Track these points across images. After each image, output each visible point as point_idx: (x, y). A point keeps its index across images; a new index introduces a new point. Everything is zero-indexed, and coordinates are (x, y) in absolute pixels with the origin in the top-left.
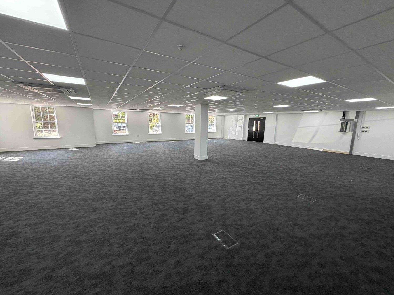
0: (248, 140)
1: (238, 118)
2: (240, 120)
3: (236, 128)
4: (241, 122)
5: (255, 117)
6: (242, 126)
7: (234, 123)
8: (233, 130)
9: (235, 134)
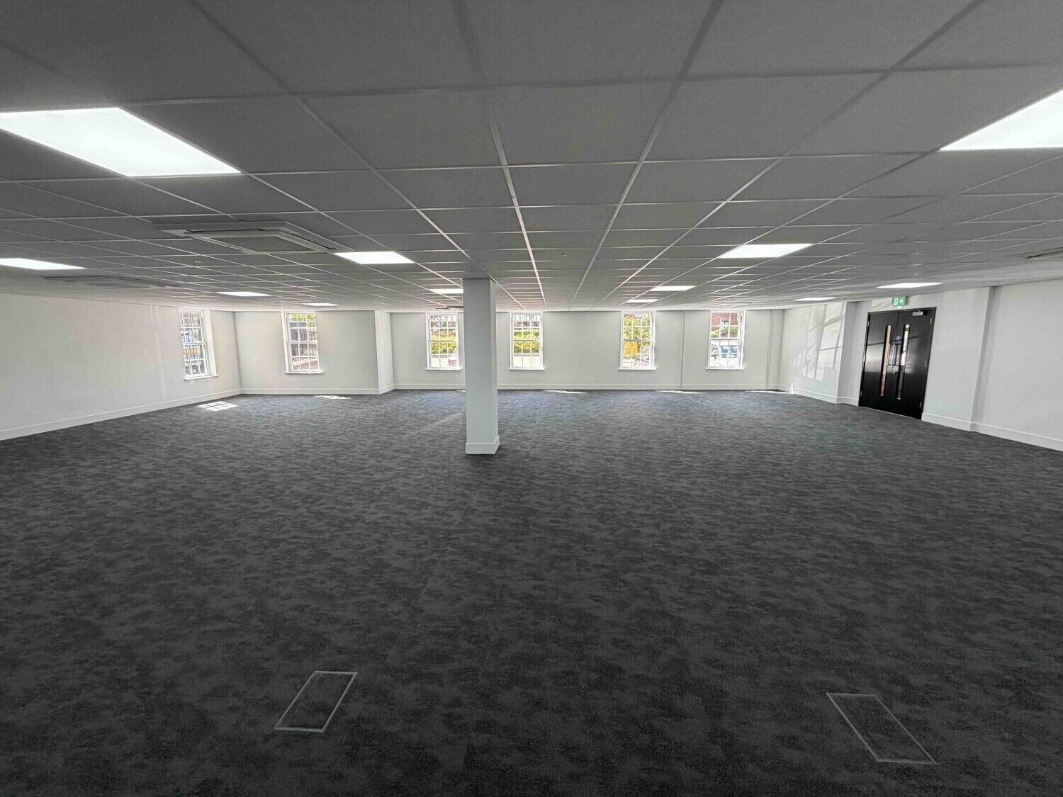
0: (862, 402)
1: (827, 314)
2: (833, 321)
3: (818, 354)
4: (836, 330)
5: (891, 308)
6: (836, 348)
7: (813, 335)
8: (807, 363)
9: (813, 377)
